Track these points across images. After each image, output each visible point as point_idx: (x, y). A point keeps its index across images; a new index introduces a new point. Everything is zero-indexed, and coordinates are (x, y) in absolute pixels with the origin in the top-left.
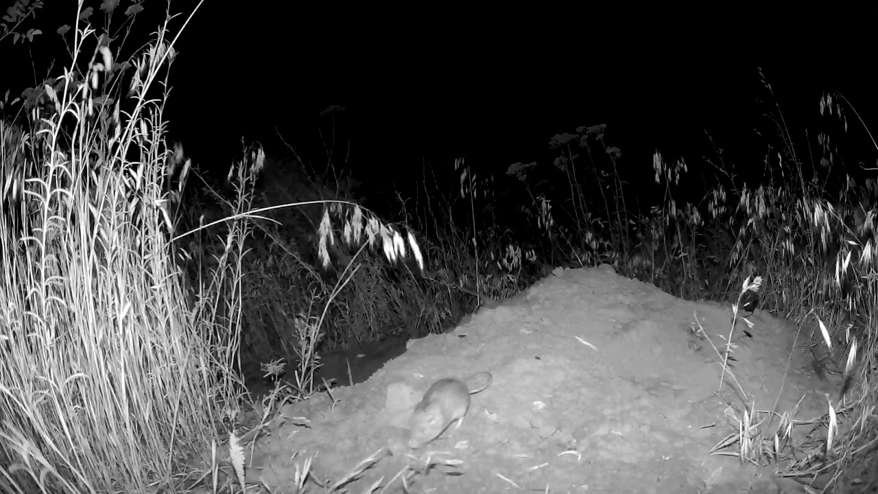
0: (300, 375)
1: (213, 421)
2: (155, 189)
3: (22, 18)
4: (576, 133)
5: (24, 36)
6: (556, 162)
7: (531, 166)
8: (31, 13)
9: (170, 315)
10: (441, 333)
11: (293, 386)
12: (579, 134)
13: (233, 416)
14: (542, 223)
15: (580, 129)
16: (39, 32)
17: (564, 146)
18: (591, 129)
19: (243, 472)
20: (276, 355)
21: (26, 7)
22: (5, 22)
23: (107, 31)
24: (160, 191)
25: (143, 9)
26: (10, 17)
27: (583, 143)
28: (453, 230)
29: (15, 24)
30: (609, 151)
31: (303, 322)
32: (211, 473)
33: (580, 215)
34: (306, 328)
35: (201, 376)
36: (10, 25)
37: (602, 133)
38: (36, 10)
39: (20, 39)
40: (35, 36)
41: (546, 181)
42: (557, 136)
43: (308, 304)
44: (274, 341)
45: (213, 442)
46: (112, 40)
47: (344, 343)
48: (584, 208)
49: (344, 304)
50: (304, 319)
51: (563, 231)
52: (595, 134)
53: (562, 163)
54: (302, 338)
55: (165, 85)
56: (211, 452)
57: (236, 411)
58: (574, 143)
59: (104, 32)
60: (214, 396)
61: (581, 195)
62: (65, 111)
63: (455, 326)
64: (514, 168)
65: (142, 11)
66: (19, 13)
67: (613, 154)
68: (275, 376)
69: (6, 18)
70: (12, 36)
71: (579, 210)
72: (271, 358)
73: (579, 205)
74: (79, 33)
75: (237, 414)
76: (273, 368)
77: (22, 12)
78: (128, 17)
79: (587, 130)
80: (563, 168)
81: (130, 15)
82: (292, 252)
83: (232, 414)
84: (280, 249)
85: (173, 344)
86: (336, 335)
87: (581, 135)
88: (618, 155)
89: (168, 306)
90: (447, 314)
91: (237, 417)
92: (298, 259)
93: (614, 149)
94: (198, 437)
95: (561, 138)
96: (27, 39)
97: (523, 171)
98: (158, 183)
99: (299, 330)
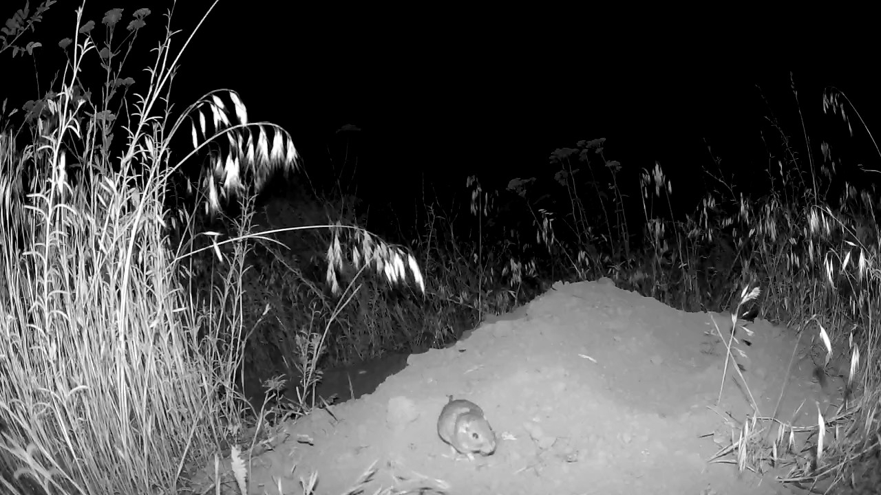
0: (301, 391)
1: (216, 437)
2: (157, 205)
3: (21, 31)
4: (576, 147)
5: (23, 50)
6: (557, 176)
7: (531, 181)
8: (30, 27)
9: (172, 330)
10: (442, 348)
11: (295, 402)
12: (578, 148)
13: (235, 432)
14: (541, 238)
15: (580, 143)
16: (38, 44)
17: (564, 160)
18: (590, 143)
19: (245, 484)
20: (277, 372)
21: (25, 21)
22: (4, 34)
23: (109, 46)
24: (161, 208)
25: (145, 24)
26: (10, 30)
27: (583, 156)
28: (455, 247)
29: (14, 37)
30: (609, 164)
31: (304, 338)
32: (215, 487)
33: (581, 230)
34: (307, 345)
35: (204, 392)
36: (10, 38)
37: (601, 146)
38: (35, 23)
39: (20, 52)
40: (34, 49)
41: (548, 196)
42: (558, 151)
43: (309, 321)
44: (276, 357)
45: (216, 456)
46: (114, 55)
47: (345, 360)
48: (585, 223)
49: (345, 320)
50: (305, 335)
51: (564, 246)
52: (595, 148)
53: (562, 178)
54: (303, 354)
55: (167, 101)
56: (214, 466)
57: (238, 426)
58: (574, 157)
59: (106, 46)
60: (217, 410)
61: (581, 210)
62: (66, 127)
63: (455, 340)
64: (513, 184)
65: (145, 26)
66: (18, 26)
67: (613, 168)
68: (276, 392)
69: (4, 30)
70: (11, 50)
71: (579, 225)
72: (272, 374)
73: (580, 219)
74: (78, 47)
75: (238, 430)
76: (274, 384)
77: (21, 25)
78: (130, 32)
79: (587, 144)
80: (563, 183)
81: (132, 31)
82: (293, 268)
83: (234, 429)
84: (282, 266)
85: (175, 360)
86: (337, 351)
87: (581, 149)
88: (618, 168)
89: (170, 323)
90: (449, 330)
91: (239, 433)
92: (300, 275)
93: (614, 163)
94: (201, 453)
95: (560, 153)
96: (26, 53)
97: (523, 186)
98: (160, 199)
99: (301, 346)
